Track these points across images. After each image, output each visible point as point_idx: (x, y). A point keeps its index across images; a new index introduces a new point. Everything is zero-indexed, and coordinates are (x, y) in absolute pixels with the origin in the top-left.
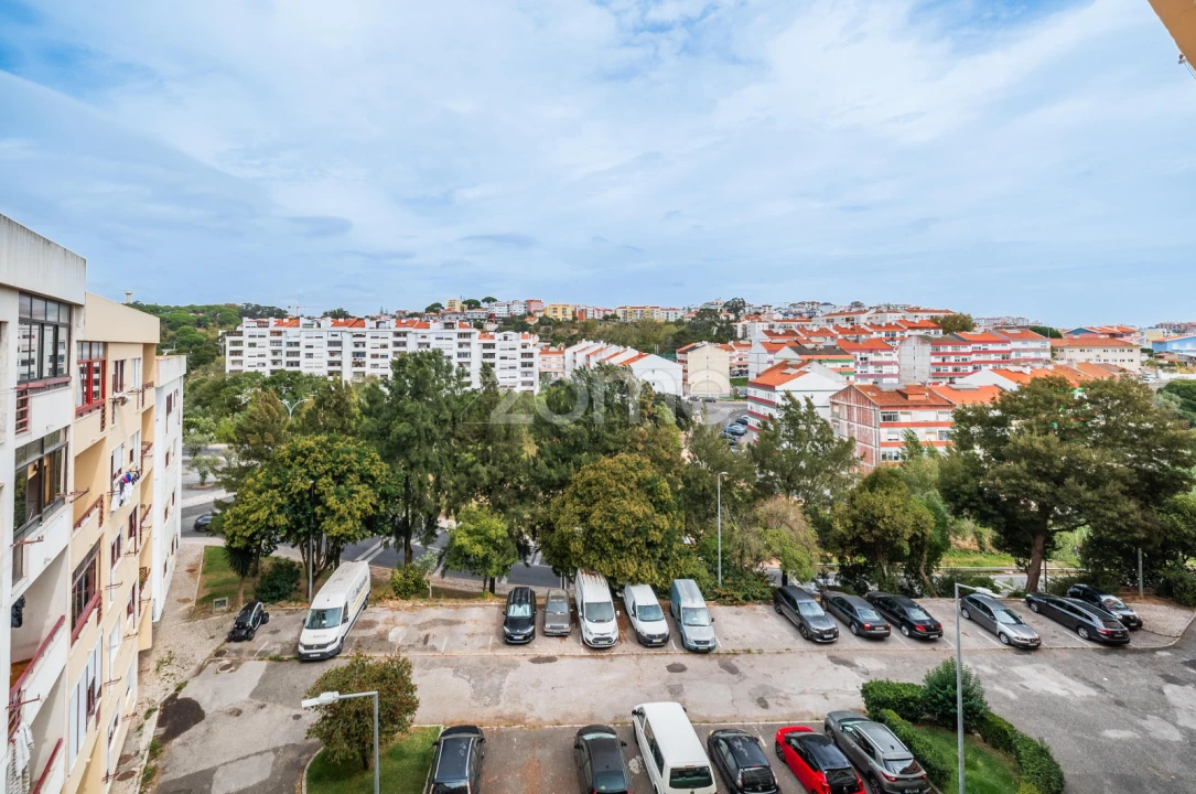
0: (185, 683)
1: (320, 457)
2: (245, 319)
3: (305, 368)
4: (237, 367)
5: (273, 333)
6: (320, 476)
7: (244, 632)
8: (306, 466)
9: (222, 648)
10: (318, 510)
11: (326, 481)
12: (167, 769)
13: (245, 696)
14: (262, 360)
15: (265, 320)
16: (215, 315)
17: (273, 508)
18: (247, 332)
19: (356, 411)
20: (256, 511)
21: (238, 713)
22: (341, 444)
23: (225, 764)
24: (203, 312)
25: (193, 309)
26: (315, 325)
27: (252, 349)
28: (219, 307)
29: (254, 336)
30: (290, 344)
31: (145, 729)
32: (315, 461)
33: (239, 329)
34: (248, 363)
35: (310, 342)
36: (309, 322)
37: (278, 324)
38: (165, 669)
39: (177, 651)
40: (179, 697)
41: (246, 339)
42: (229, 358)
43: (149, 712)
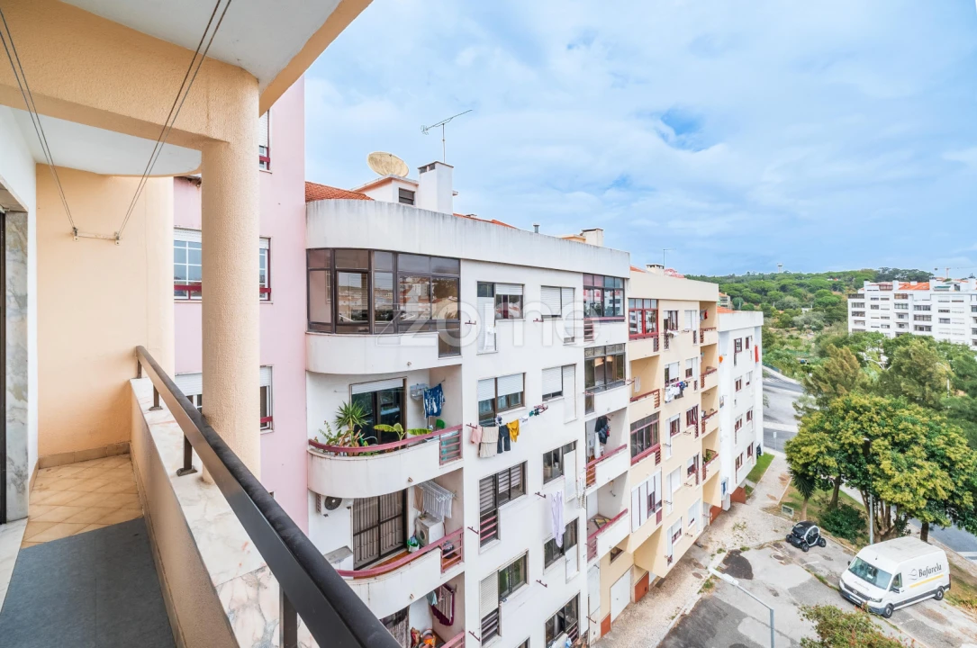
0: (748, 549)
1: (876, 418)
2: (866, 283)
3: (938, 333)
4: (860, 327)
5: (897, 296)
6: (878, 436)
7: (799, 542)
8: (861, 423)
9: (781, 543)
10: (871, 468)
11: (881, 443)
12: (719, 591)
13: (786, 587)
14: (885, 322)
15: (889, 283)
16: (851, 280)
17: (822, 449)
18: (868, 295)
19: (948, 384)
20: (807, 445)
21: (776, 595)
22: (907, 412)
23: (754, 618)
24: (839, 277)
25: (830, 276)
26: (952, 287)
27: (875, 311)
28: (855, 272)
29: (877, 299)
30: (918, 307)
31: (715, 558)
32: (871, 420)
33: (860, 292)
34: (871, 323)
35: (944, 306)
36: (944, 284)
37: (904, 287)
38: (738, 531)
39: (749, 525)
40: (741, 554)
41: (868, 302)
42: (851, 319)
43: (720, 551)
